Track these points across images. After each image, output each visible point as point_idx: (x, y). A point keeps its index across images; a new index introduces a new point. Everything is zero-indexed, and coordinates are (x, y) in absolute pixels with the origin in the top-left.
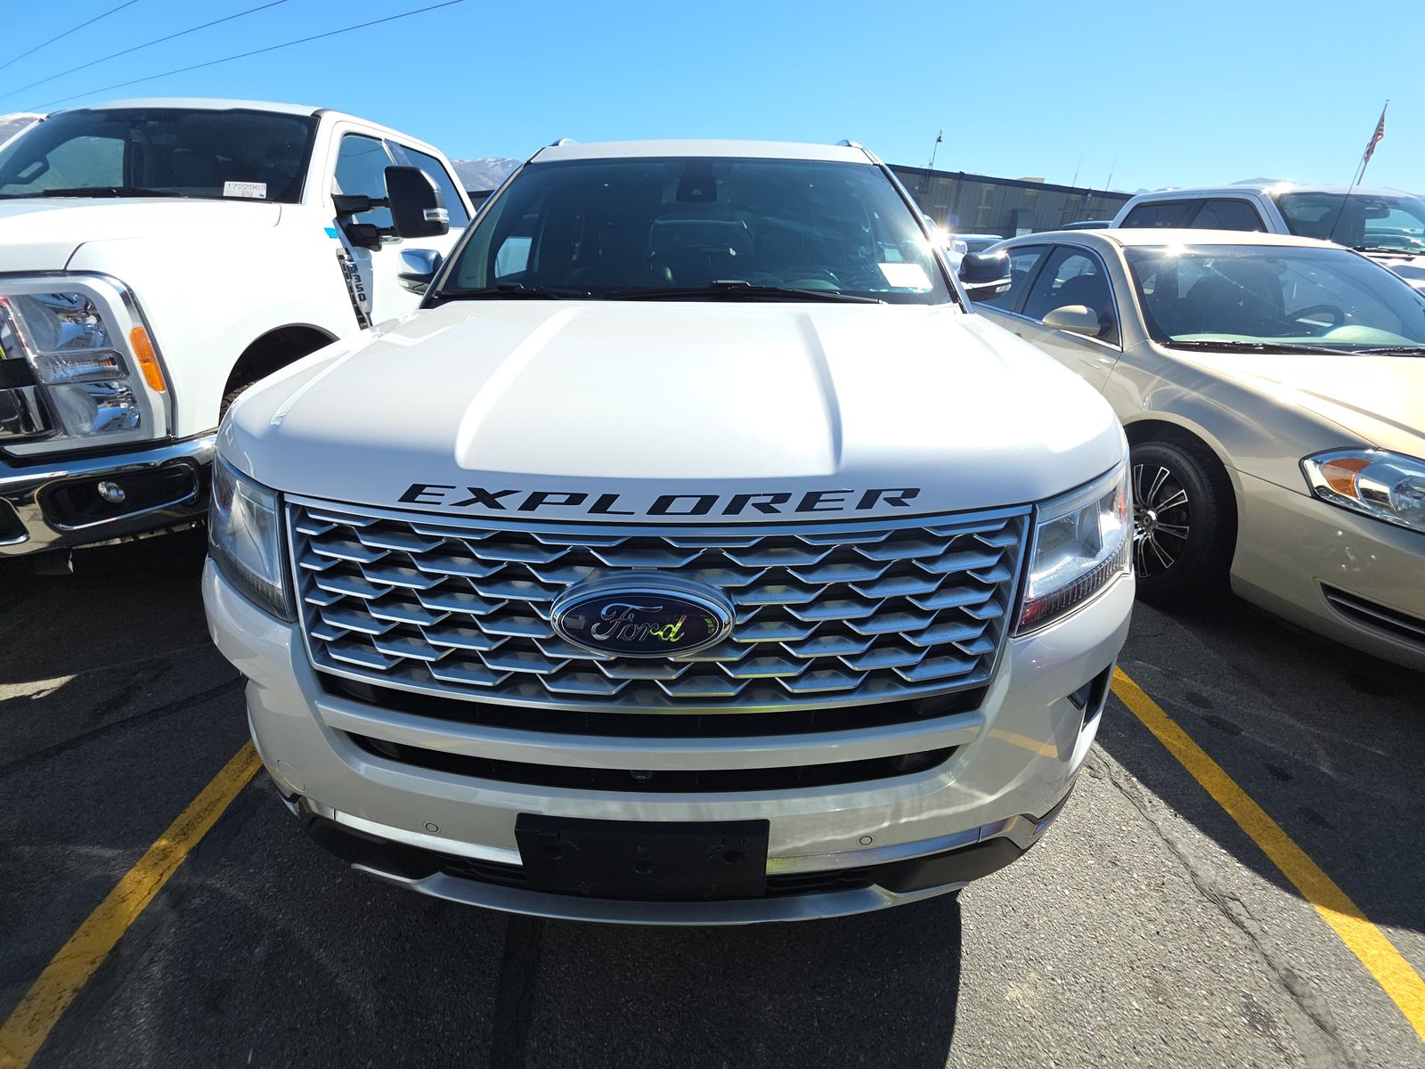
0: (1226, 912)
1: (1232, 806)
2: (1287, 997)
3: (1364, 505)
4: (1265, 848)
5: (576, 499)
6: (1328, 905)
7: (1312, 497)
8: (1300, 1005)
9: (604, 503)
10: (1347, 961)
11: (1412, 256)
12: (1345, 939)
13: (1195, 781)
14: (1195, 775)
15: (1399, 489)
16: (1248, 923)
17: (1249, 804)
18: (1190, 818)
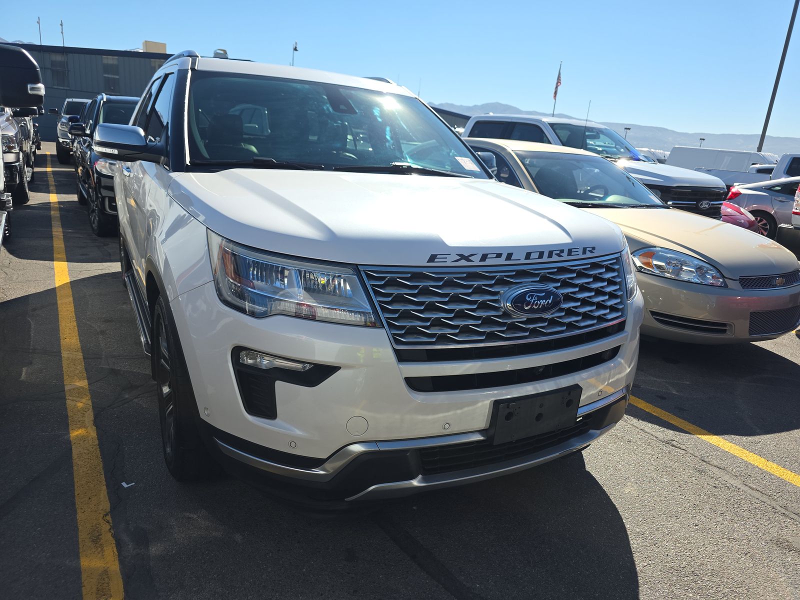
0: (673, 446)
1: (654, 412)
2: (705, 463)
3: (657, 272)
4: (672, 422)
5: (499, 256)
6: (700, 434)
7: (638, 271)
8: (710, 464)
9: (509, 257)
10: (715, 448)
11: (617, 160)
12: (711, 442)
13: (637, 407)
14: (636, 405)
15: (668, 264)
16: (681, 446)
17: (659, 410)
18: (643, 420)
